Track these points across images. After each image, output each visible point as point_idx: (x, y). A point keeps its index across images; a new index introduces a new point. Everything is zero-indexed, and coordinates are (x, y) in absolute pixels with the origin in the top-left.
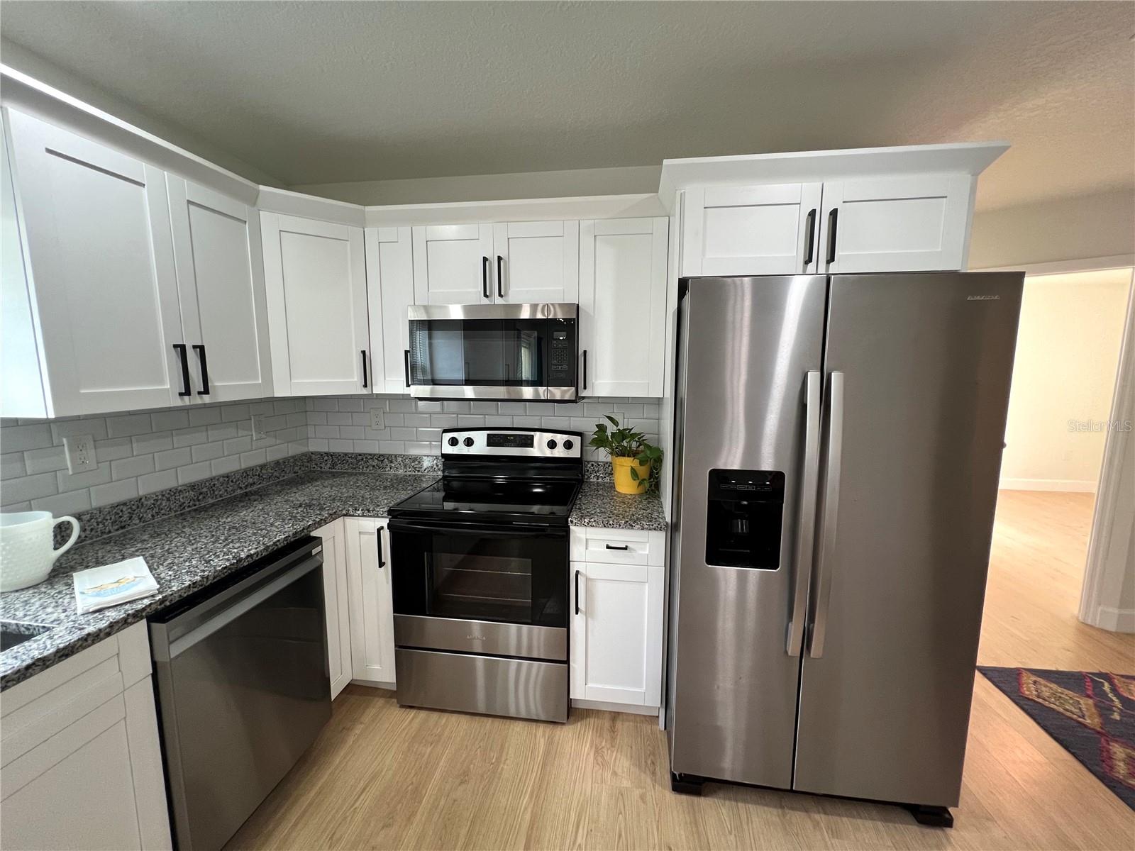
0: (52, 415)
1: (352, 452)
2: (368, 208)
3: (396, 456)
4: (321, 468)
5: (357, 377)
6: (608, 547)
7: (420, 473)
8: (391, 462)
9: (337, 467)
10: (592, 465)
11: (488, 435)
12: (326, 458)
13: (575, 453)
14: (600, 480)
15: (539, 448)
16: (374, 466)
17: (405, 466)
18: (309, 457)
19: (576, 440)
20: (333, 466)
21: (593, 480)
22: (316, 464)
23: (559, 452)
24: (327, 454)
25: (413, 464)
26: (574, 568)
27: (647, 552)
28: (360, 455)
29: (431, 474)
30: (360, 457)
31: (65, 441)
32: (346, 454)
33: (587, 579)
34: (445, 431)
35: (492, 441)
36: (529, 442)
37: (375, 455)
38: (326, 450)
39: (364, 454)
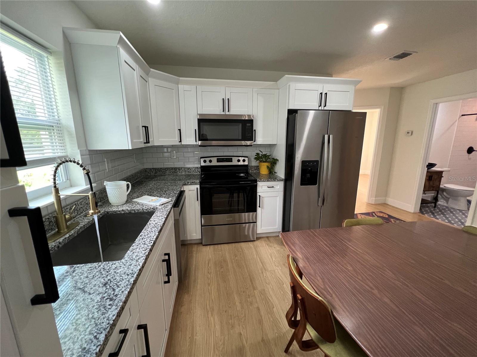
1: (163, 167)
3: (181, 168)
4: (150, 174)
6: (268, 187)
7: (191, 173)
8: (180, 170)
9: (157, 173)
10: (250, 167)
11: (217, 159)
12: (153, 170)
13: (246, 163)
14: (253, 172)
15: (235, 162)
16: (173, 172)
17: (185, 171)
18: (145, 170)
19: (246, 159)
20: (156, 173)
21: (251, 172)
22: (148, 173)
23: (241, 163)
24: (153, 169)
25: (188, 170)
26: (258, 194)
27: (278, 188)
28: (167, 168)
29: (195, 173)
30: (167, 169)
32: (161, 168)
33: (262, 197)
34: (201, 158)
35: (218, 161)
36: (231, 160)
37: (173, 168)
38: (152, 167)
39: (169, 168)
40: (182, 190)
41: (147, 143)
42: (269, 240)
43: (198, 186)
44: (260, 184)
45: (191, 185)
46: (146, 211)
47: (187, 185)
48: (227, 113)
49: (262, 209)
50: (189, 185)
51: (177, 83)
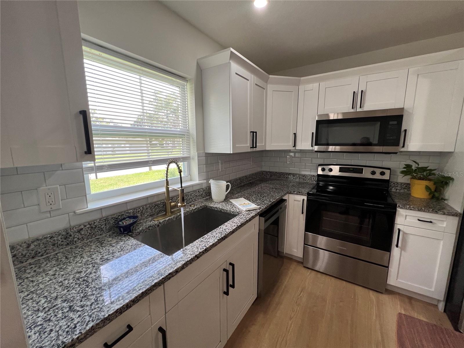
0: (232, 153)
1: (278, 172)
2: (302, 78)
3: (296, 174)
4: (266, 177)
5: (291, 143)
6: (419, 220)
7: (306, 181)
8: (294, 176)
9: (272, 177)
10: (394, 184)
11: (340, 167)
12: (268, 173)
13: (386, 177)
14: (398, 191)
15: (366, 174)
16: (287, 177)
17: (300, 178)
18: (262, 173)
19: (387, 172)
20: (271, 176)
21: (393, 190)
22: (265, 175)
23: (377, 176)
24: (269, 172)
25: (303, 178)
26: (397, 227)
27: (445, 226)
28: (282, 173)
29: (311, 182)
30: (282, 174)
31: (220, 161)
32: (276, 172)
33: (404, 233)
34: (320, 165)
35: (341, 170)
36: (360, 171)
37: (287, 173)
38: (268, 170)
39: (283, 173)
40: (284, 198)
41: (253, 147)
42: (411, 303)
43: (305, 198)
44: (401, 212)
45: (297, 194)
46: (233, 213)
47: (293, 194)
48: (359, 110)
49: (403, 252)
50: (295, 194)
51: (298, 84)
